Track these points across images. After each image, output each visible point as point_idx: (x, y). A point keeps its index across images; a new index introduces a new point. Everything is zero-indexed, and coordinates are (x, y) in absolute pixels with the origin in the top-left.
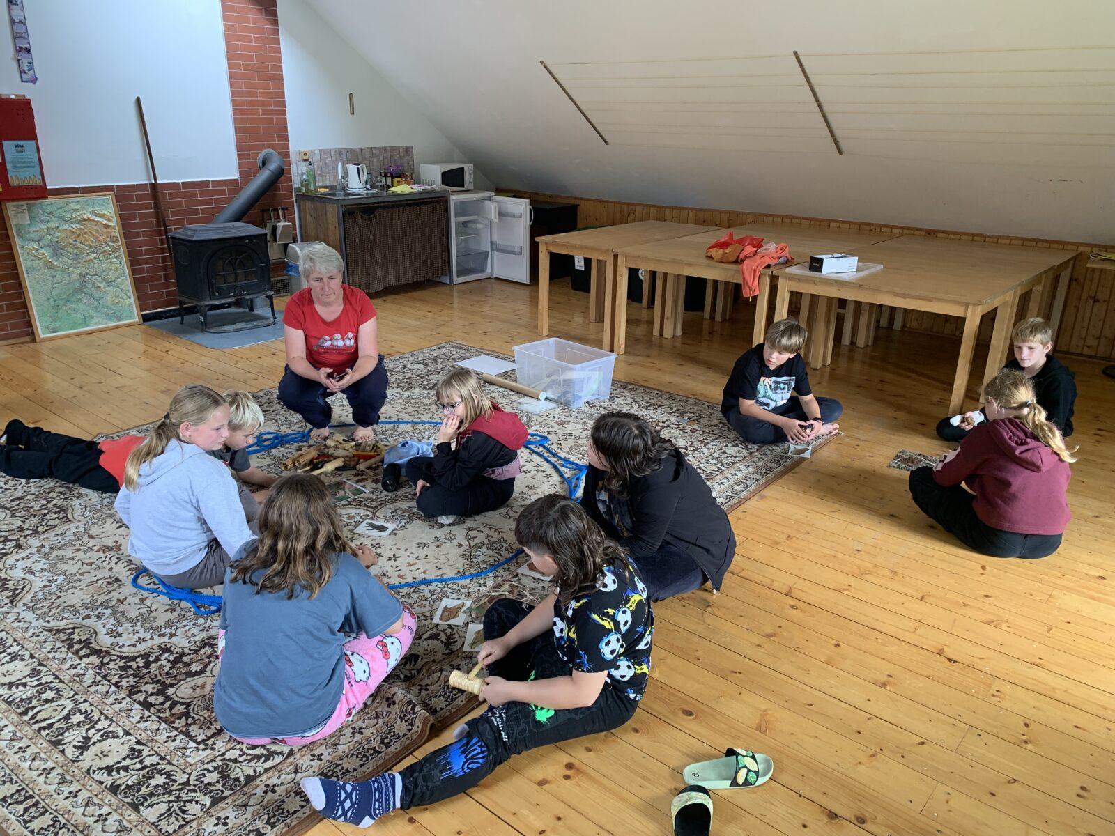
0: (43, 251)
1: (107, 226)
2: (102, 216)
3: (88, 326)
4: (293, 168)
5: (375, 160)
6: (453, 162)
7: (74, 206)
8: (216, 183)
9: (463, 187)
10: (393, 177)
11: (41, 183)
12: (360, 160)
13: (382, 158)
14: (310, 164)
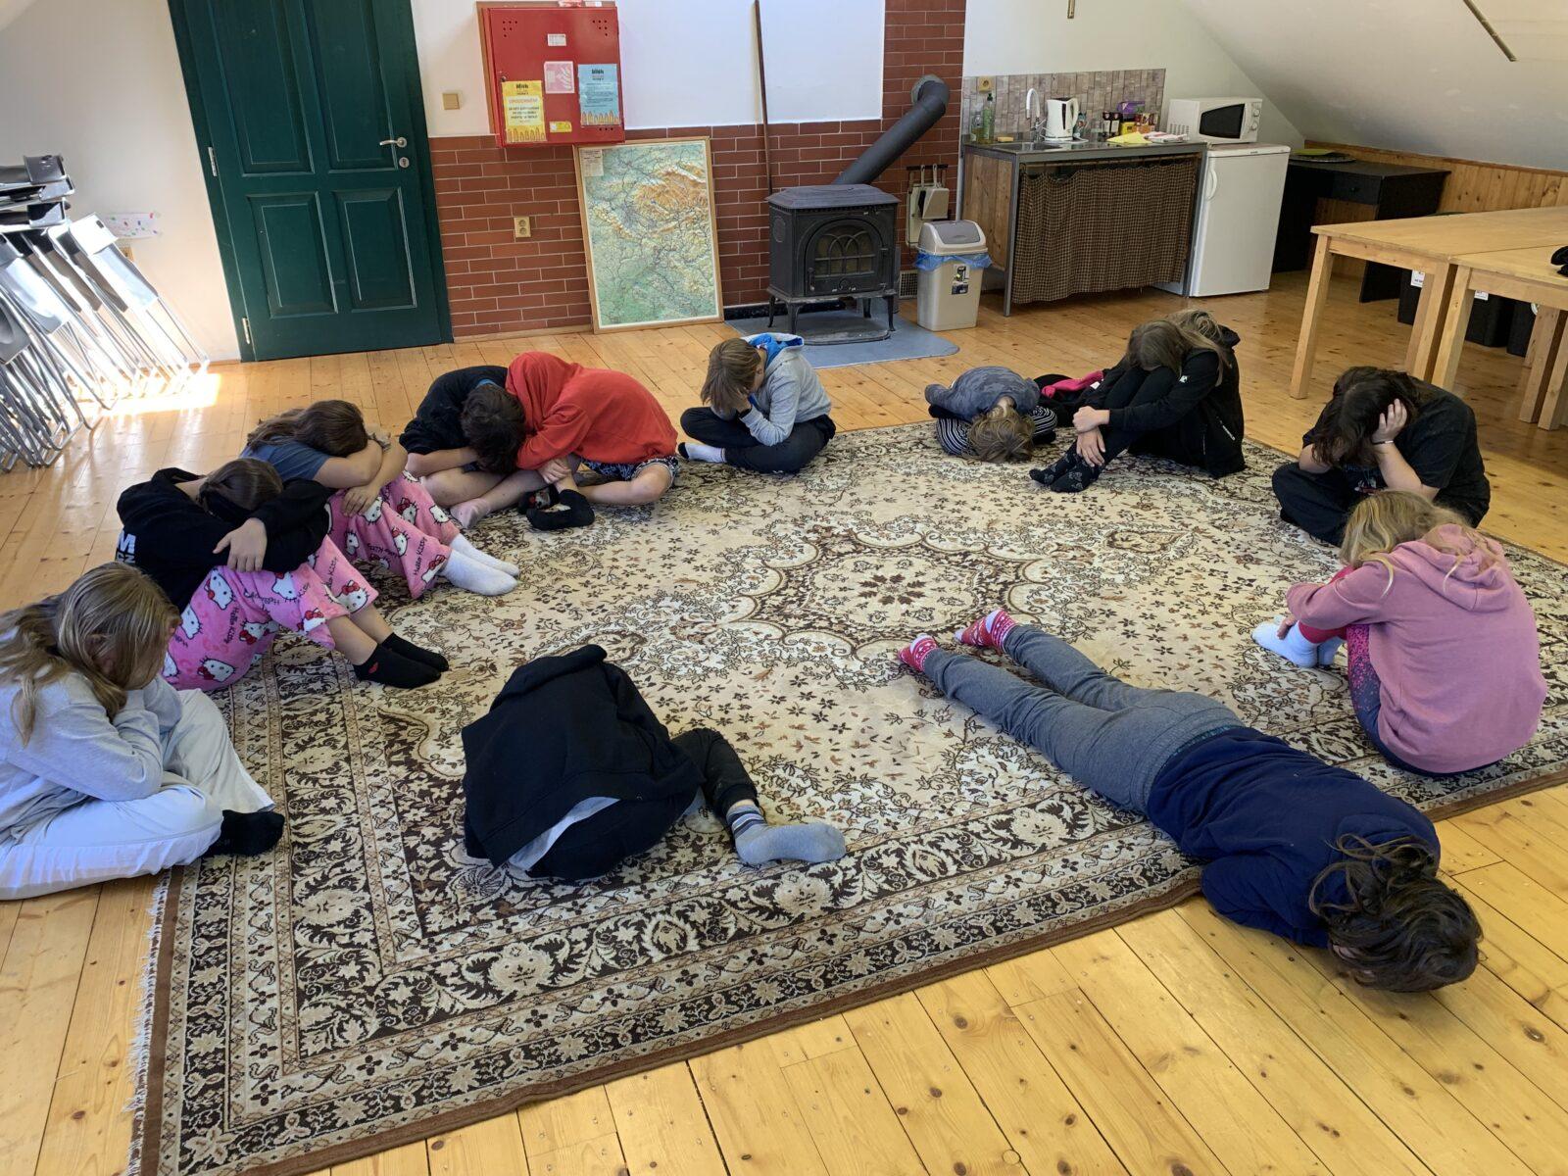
0: (613, 214)
1: (695, 184)
2: (691, 169)
3: (657, 318)
4: (965, 104)
5: (1097, 93)
6: (1231, 95)
7: (657, 154)
8: (847, 125)
9: (1238, 137)
10: (1122, 120)
11: (619, 122)
12: (1072, 92)
13: (1109, 89)
14: (990, 99)
